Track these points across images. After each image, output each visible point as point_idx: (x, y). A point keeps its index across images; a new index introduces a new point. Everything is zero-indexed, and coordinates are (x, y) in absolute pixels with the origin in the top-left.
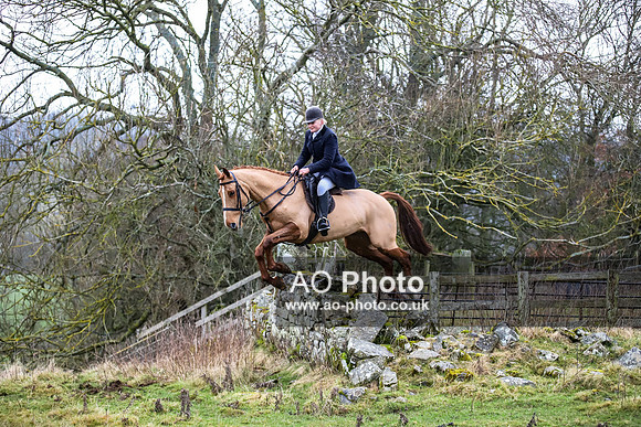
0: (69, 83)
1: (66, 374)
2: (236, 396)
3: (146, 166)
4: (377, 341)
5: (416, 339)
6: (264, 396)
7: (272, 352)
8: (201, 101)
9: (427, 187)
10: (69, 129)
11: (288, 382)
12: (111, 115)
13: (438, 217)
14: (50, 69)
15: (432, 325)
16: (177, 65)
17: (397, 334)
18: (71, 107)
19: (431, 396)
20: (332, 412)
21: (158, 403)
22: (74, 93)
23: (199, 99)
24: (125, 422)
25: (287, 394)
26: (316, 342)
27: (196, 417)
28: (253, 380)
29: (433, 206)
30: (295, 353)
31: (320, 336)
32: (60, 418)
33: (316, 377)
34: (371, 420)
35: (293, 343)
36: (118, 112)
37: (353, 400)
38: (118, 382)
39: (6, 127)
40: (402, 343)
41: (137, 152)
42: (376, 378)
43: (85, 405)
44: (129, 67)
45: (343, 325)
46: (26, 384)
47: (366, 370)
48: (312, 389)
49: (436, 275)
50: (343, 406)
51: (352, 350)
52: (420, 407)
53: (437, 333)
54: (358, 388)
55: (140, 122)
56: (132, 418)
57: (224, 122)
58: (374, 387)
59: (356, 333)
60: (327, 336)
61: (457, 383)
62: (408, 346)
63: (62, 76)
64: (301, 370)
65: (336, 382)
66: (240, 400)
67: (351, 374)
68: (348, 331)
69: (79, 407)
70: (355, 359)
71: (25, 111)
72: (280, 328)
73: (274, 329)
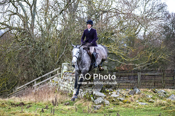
4: (101, 92)
5: (112, 91)
17: (106, 90)
20: (92, 112)
21: (42, 110)
24: (36, 115)
26: (80, 92)
31: (81, 90)
32: (14, 114)
37: (98, 109)
40: (108, 92)
41: (16, 37)
42: (103, 103)
43: (22, 110)
45: (90, 87)
47: (100, 100)
49: (115, 73)
50: (95, 110)
54: (98, 105)
58: (102, 105)
61: (127, 104)
62: (110, 93)
68: (93, 88)
70: (96, 97)
72: (64, 87)
73: (61, 88)
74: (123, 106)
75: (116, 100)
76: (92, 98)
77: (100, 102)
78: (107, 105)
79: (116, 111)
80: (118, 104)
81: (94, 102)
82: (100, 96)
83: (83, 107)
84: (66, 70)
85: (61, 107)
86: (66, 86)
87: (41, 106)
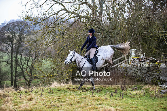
0: (64, 7)
3: (88, 29)
11: (140, 88)
18: (65, 13)
22: (65, 10)
26: (147, 77)
31: (148, 75)
33: (150, 87)
37: (164, 93)
39: (47, 18)
41: (86, 25)
45: (157, 72)
47: (166, 85)
51: (162, 79)
54: (165, 90)
59: (162, 74)
60: (151, 75)
63: (62, 5)
67: (162, 86)
68: (159, 74)
70: (162, 82)
71: (52, 14)
72: (132, 73)
73: (129, 73)
76: (159, 83)
81: (160, 86)
82: (166, 81)
83: (150, 91)
85: (129, 91)
86: (134, 71)
87: (111, 91)
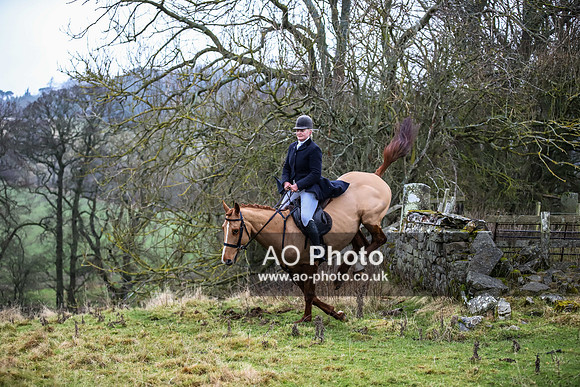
0: (215, 39)
1: (212, 301)
2: (365, 322)
3: (284, 114)
4: (493, 274)
5: (528, 273)
6: (390, 323)
7: (397, 283)
8: (333, 56)
9: (538, 135)
10: (214, 80)
11: (412, 310)
12: (253, 68)
13: (548, 162)
14: (197, 26)
15: (543, 260)
16: (313, 23)
17: (511, 268)
18: (217, 61)
19: (541, 325)
20: (452, 339)
21: (294, 328)
23: (332, 53)
24: (266, 345)
25: (411, 322)
26: (438, 274)
27: (329, 341)
28: (380, 308)
29: (544, 152)
30: (418, 284)
32: (206, 341)
34: (487, 346)
35: (417, 276)
36: (260, 66)
37: (471, 328)
38: (259, 309)
39: (157, 79)
40: (516, 277)
41: (276, 101)
42: (492, 308)
43: (229, 329)
44: (269, 25)
45: (462, 259)
46: (175, 310)
47: (482, 301)
48: (434, 317)
49: (547, 214)
50: (461, 333)
52: (531, 335)
53: (546, 268)
54: (475, 317)
55: (279, 75)
56: (272, 341)
57: (355, 74)
58: (490, 316)
59: (474, 266)
60: (447, 269)
61: (566, 314)
62: (521, 279)
63: (208, 33)
64: (424, 300)
65: (455, 311)
66: (369, 327)
67: (469, 304)
68: (467, 265)
69: (224, 331)
70: (474, 291)
71: (175, 64)
73: (399, 262)
74: (553, 319)
75: (536, 301)
76: (463, 294)
77: (485, 305)
78: (503, 315)
79: (525, 336)
80: (539, 314)
81: (466, 306)
82: (488, 289)
84: (414, 207)
86: (409, 257)
